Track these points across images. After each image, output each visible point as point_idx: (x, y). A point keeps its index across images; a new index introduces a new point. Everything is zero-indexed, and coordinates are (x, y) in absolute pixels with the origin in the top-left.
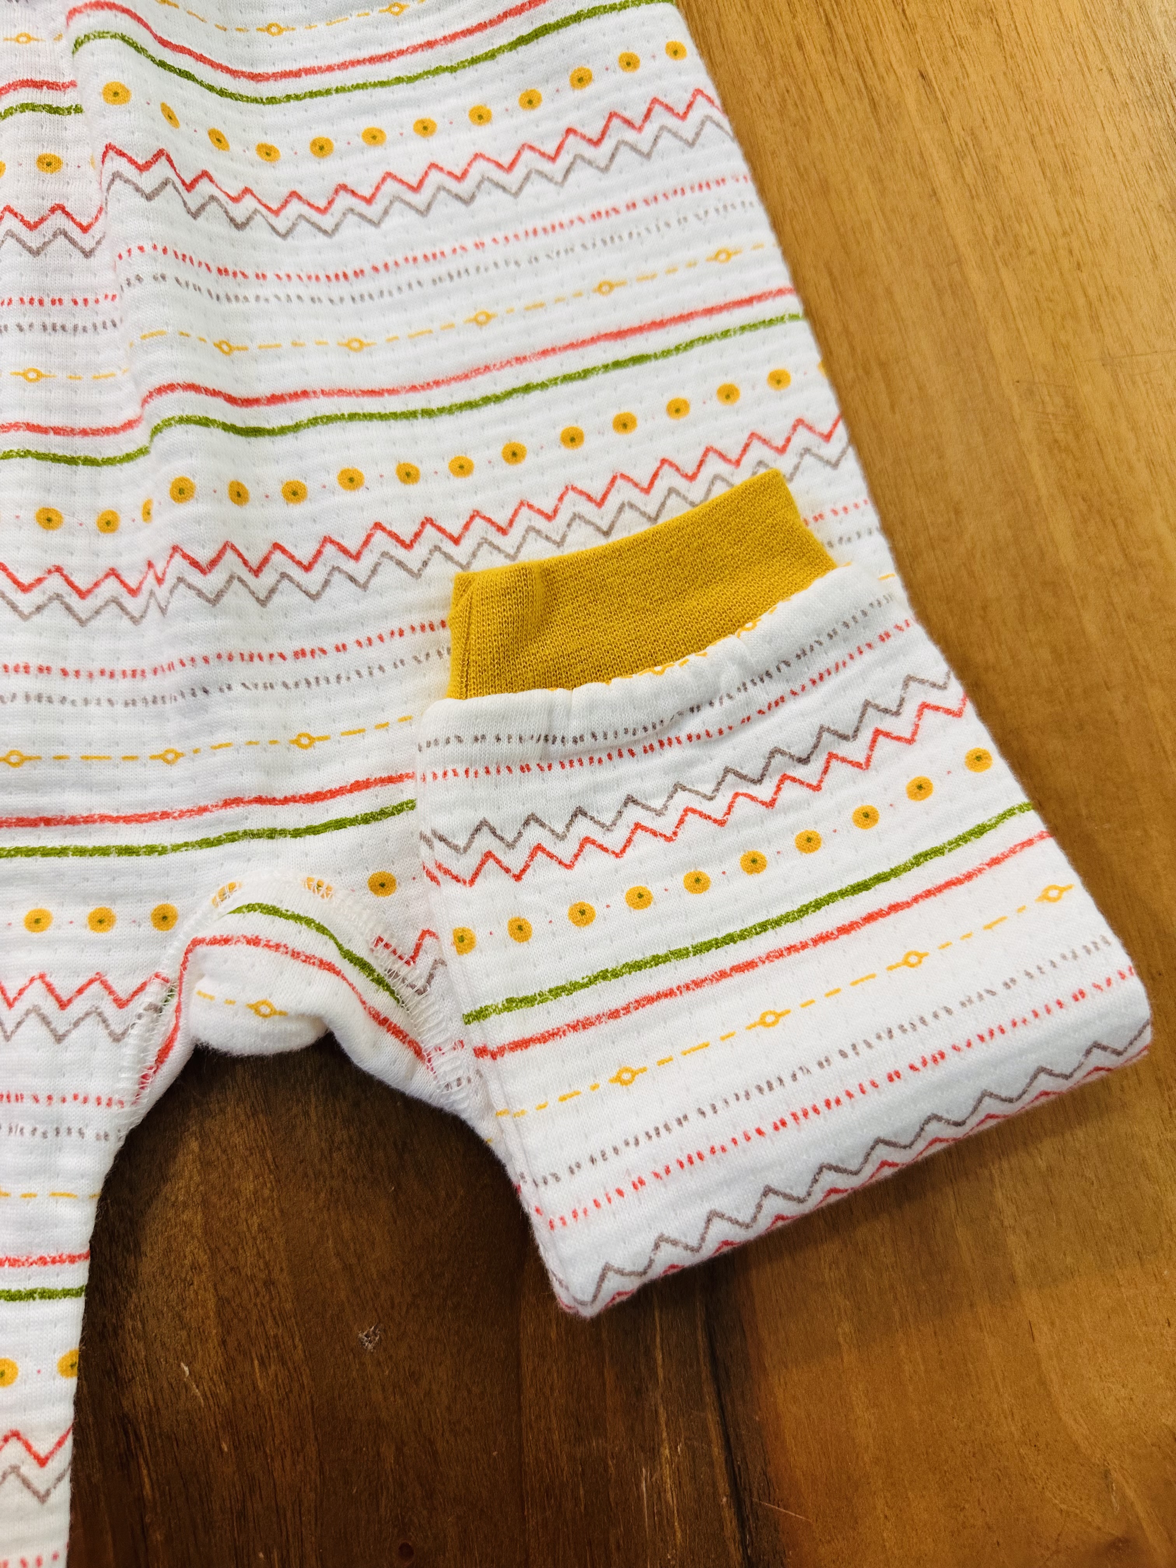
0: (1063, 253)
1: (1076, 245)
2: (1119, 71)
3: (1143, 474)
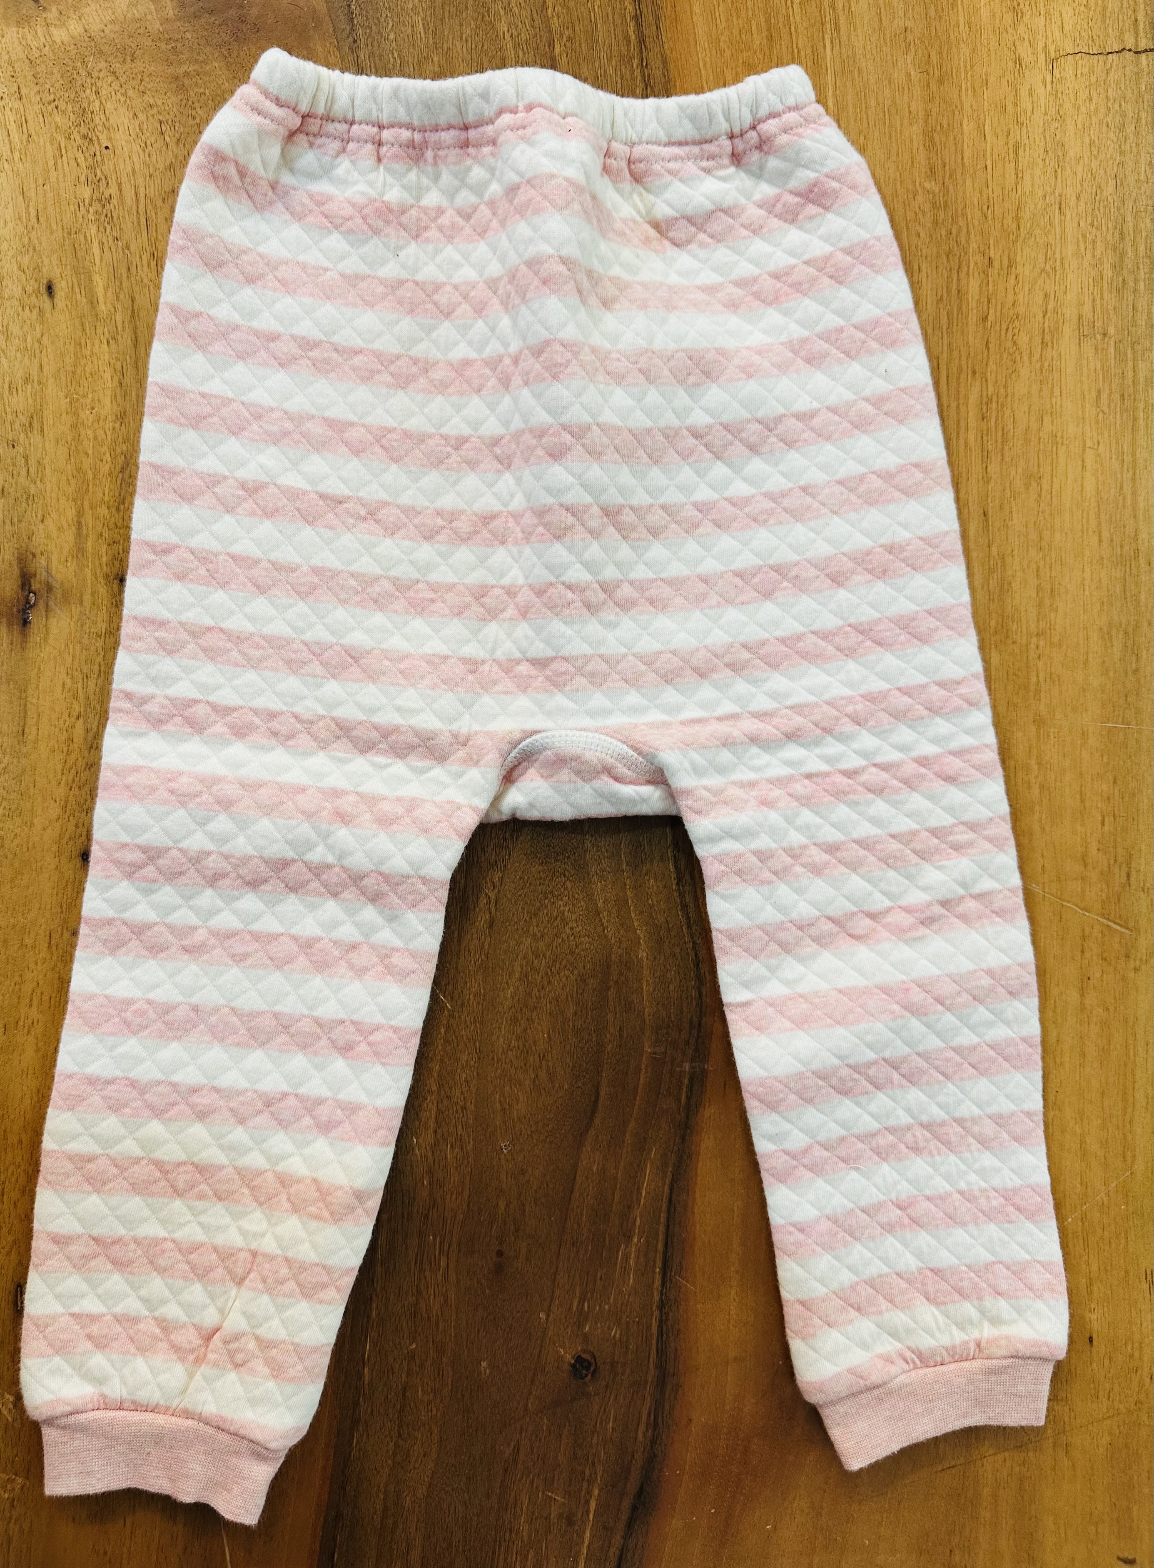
0: (1033, 646)
1: (1042, 643)
2: (1105, 535)
3: (1036, 791)
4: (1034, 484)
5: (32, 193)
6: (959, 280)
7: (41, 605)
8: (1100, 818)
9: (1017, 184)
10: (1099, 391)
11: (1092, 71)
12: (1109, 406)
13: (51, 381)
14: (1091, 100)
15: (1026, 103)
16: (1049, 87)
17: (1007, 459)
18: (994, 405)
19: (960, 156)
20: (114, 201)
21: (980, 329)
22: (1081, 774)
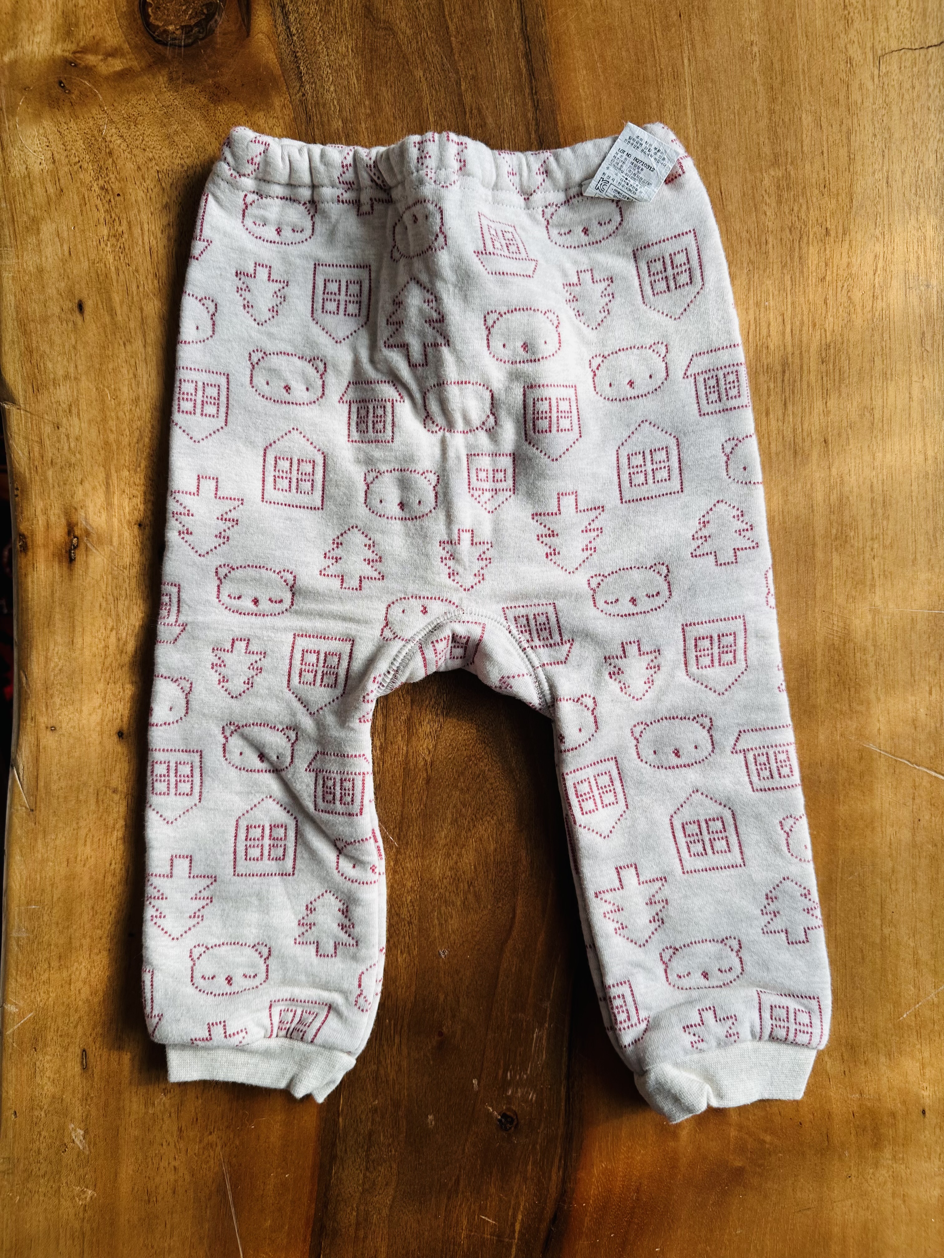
0: (868, 549)
1: (876, 546)
2: (930, 453)
3: (872, 669)
4: (867, 414)
5: (65, 234)
6: (800, 248)
7: (82, 546)
8: (927, 688)
9: (849, 164)
10: (923, 333)
11: (914, 64)
12: (933, 346)
13: (84, 378)
14: (914, 88)
15: (856, 96)
16: (876, 79)
17: (844, 395)
18: (832, 351)
19: (799, 145)
20: (126, 236)
21: (820, 289)
22: (911, 654)
